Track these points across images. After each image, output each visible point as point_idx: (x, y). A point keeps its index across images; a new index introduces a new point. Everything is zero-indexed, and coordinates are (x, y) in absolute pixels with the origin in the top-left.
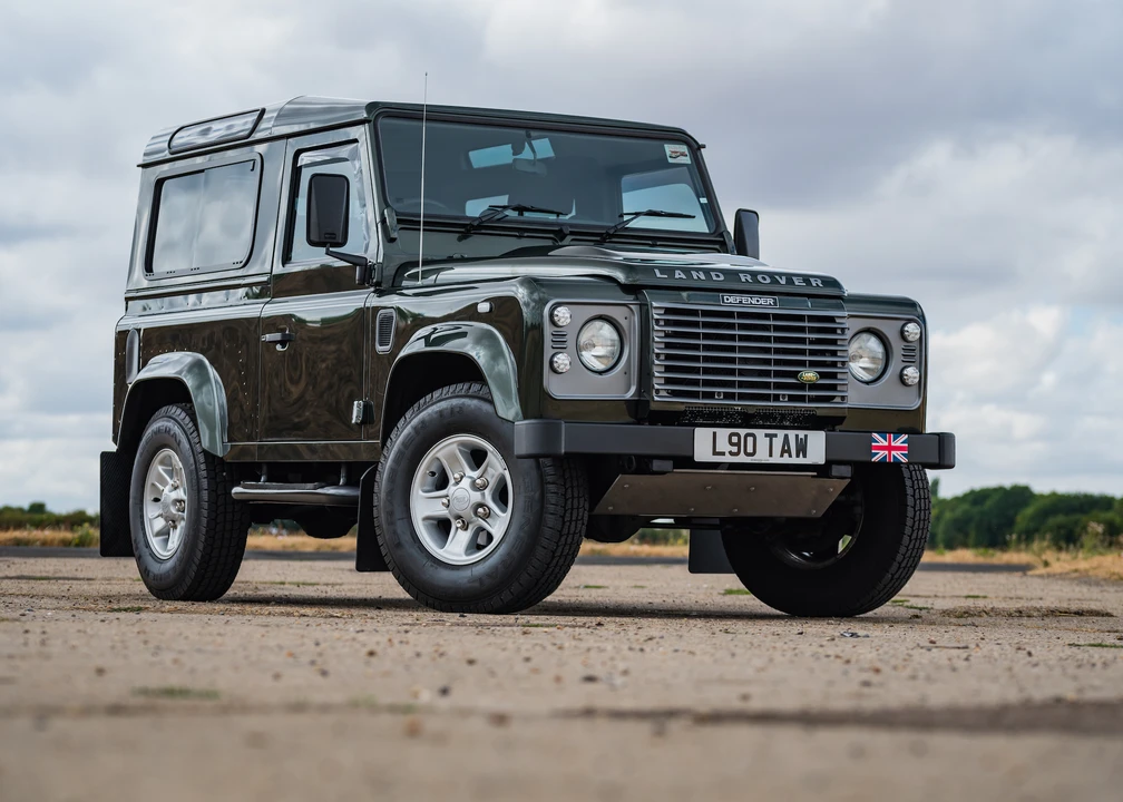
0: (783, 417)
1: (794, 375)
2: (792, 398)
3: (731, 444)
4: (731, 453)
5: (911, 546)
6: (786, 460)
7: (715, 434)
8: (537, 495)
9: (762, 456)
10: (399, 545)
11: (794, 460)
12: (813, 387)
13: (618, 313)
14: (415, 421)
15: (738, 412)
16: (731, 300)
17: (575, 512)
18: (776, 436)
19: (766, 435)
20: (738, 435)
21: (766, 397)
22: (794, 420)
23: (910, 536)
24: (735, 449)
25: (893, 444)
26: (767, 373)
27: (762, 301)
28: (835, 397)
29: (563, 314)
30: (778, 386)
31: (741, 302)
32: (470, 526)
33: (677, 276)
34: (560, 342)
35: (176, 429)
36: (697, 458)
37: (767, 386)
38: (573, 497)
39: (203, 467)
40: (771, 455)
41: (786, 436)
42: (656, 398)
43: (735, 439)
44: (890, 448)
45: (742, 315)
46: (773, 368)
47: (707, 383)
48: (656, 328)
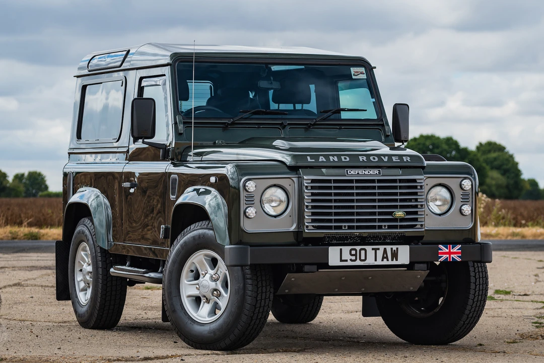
0: (385, 237)
1: (391, 213)
2: (390, 227)
3: (351, 255)
4: (351, 260)
5: (474, 305)
6: (385, 262)
7: (341, 250)
8: (242, 285)
9: (370, 261)
10: (174, 311)
11: (390, 262)
12: (402, 220)
13: (285, 183)
14: (182, 242)
15: (357, 236)
16: (352, 172)
17: (264, 295)
18: (379, 249)
19: (373, 249)
20: (355, 250)
21: (374, 227)
22: (393, 239)
23: (473, 300)
24: (354, 258)
25: (452, 251)
26: (374, 214)
27: (371, 172)
28: (416, 225)
29: (251, 185)
30: (380, 220)
31: (358, 174)
32: (211, 301)
33: (320, 160)
34: (250, 201)
35: (87, 232)
36: (331, 263)
37: (374, 221)
38: (262, 286)
39: (99, 255)
40: (376, 260)
41: (385, 249)
42: (306, 231)
43: (353, 252)
44: (450, 253)
45: (358, 181)
46: (377, 210)
47: (336, 221)
48: (306, 191)
